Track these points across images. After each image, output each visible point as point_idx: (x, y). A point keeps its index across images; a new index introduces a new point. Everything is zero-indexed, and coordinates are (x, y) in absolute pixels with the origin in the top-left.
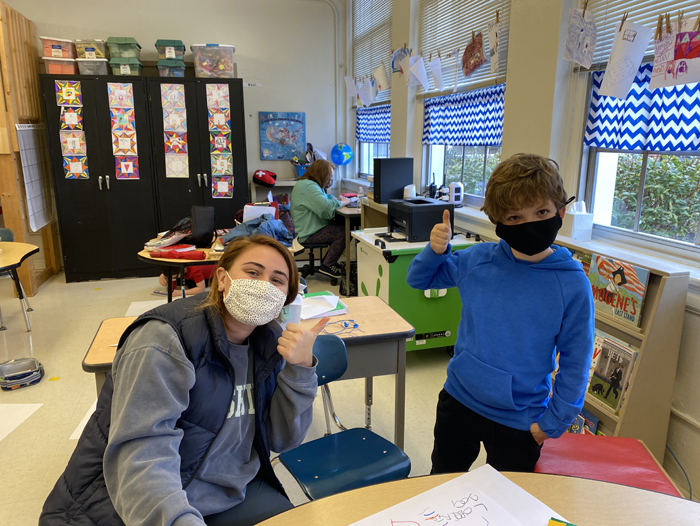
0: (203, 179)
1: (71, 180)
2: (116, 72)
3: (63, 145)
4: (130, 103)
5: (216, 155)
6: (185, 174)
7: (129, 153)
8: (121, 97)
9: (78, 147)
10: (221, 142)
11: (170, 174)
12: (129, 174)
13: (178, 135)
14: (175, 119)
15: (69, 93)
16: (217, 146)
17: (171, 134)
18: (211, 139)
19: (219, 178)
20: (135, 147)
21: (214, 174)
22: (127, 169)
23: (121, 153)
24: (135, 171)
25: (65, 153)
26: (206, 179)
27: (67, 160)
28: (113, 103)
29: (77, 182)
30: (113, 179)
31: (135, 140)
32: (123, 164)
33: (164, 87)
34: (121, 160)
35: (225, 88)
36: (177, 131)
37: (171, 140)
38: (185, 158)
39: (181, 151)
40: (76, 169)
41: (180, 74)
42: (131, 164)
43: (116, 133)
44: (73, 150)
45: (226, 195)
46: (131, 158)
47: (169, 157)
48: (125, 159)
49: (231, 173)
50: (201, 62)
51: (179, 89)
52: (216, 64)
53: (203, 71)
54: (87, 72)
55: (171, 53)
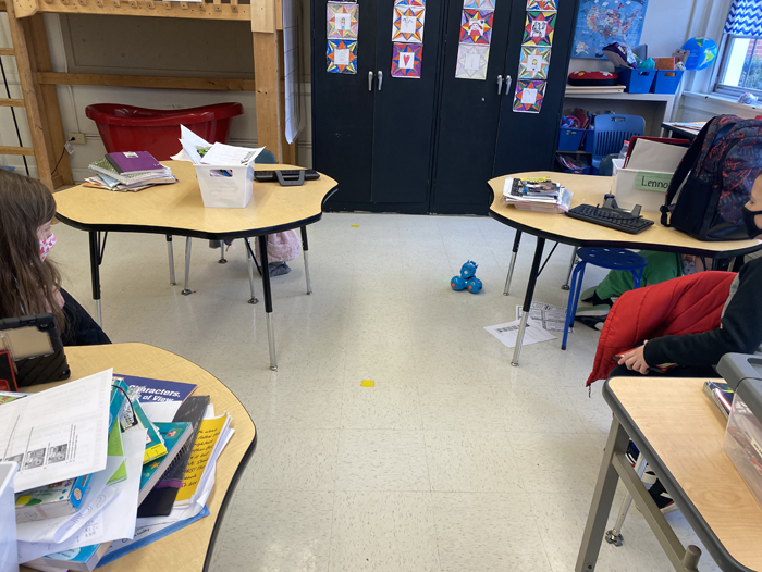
0: (504, 84)
1: (333, 75)
3: (329, 23)
5: (529, 48)
6: (481, 75)
7: (412, 40)
9: (348, 27)
10: (539, 28)
11: (460, 74)
12: (408, 70)
13: (481, 16)
16: (533, 34)
17: (471, 14)
18: (527, 22)
19: (527, 83)
20: (421, 31)
21: (520, 76)
22: (406, 63)
23: (402, 39)
24: (415, 66)
25: (331, 36)
26: (509, 83)
27: (332, 45)
29: (342, 77)
30: (387, 75)
31: (422, 20)
32: (402, 55)
34: (401, 49)
36: (481, 8)
37: (471, 23)
38: (485, 50)
39: (481, 41)
40: (342, 59)
42: (412, 55)
43: (399, 8)
44: (341, 32)
45: (531, 109)
46: (413, 47)
47: (463, 49)
48: (406, 47)
49: (545, 75)
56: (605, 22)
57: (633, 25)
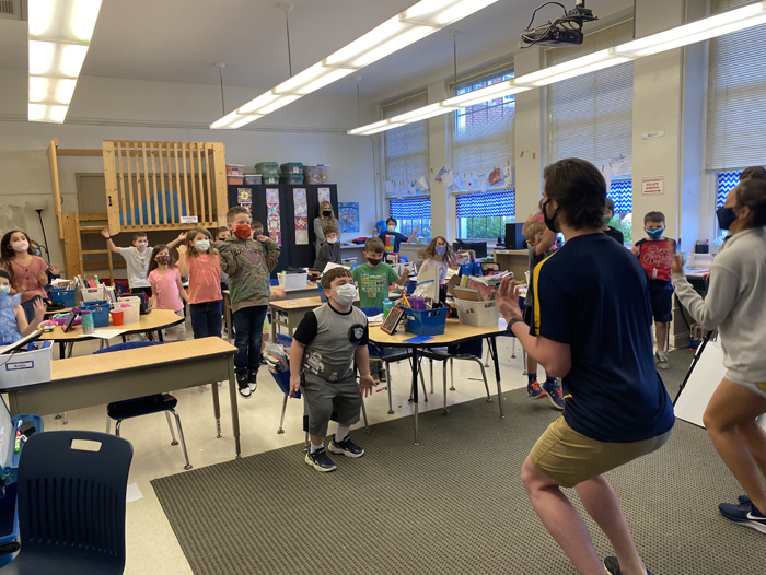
2: (266, 182)
4: (277, 201)
6: (306, 242)
7: (276, 230)
8: (272, 196)
13: (302, 219)
14: (301, 209)
15: (245, 196)
17: (298, 218)
20: (279, 226)
23: (272, 230)
28: (268, 201)
31: (279, 222)
33: (295, 190)
35: (328, 190)
36: (302, 216)
37: (299, 222)
38: (306, 231)
39: (304, 228)
41: (301, 183)
42: (277, 237)
43: (270, 218)
46: (277, 233)
47: (297, 232)
48: (274, 234)
50: (313, 174)
51: (304, 191)
52: (321, 176)
53: (314, 181)
54: (251, 183)
55: (296, 170)
56: (345, 217)
57: (355, 217)
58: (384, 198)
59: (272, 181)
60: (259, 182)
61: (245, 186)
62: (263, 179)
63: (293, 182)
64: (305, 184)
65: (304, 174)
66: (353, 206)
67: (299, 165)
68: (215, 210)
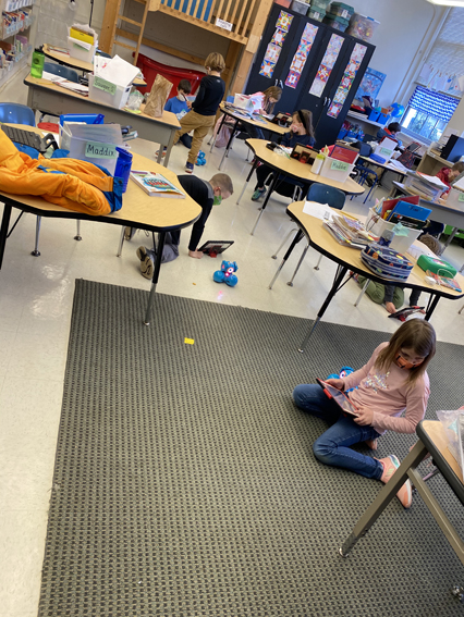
0: (327, 101)
1: (261, 76)
2: (311, 16)
3: (267, 52)
4: (311, 40)
5: (340, 89)
6: (319, 95)
7: (297, 71)
8: (310, 32)
9: (274, 56)
10: (347, 82)
11: (311, 92)
12: (292, 84)
13: (326, 69)
14: (330, 59)
15: (285, 21)
16: (343, 84)
17: (323, 67)
18: (343, 78)
19: (335, 104)
20: (302, 68)
21: (334, 100)
22: (292, 80)
23: (293, 69)
24: (295, 83)
25: (266, 58)
26: (329, 102)
27: (265, 62)
28: (304, 36)
29: (264, 78)
30: (283, 83)
31: (304, 63)
32: (291, 76)
33: (334, 36)
34: (292, 74)
35: (365, 49)
36: (327, 66)
38: (324, 84)
39: (324, 80)
40: (267, 70)
41: (343, 30)
42: (295, 78)
44: (270, 58)
45: (334, 116)
46: (297, 74)
48: (294, 73)
49: (343, 103)
50: (359, 26)
51: (342, 40)
52: (366, 30)
53: (356, 34)
54: (296, 9)
55: (345, 14)
56: (366, 85)
58: (413, 81)
59: (316, 16)
60: (304, 13)
61: (289, 11)
62: (309, 11)
63: (335, 26)
64: (346, 34)
65: (350, 22)
66: (380, 77)
67: (350, 9)
68: (251, 25)
